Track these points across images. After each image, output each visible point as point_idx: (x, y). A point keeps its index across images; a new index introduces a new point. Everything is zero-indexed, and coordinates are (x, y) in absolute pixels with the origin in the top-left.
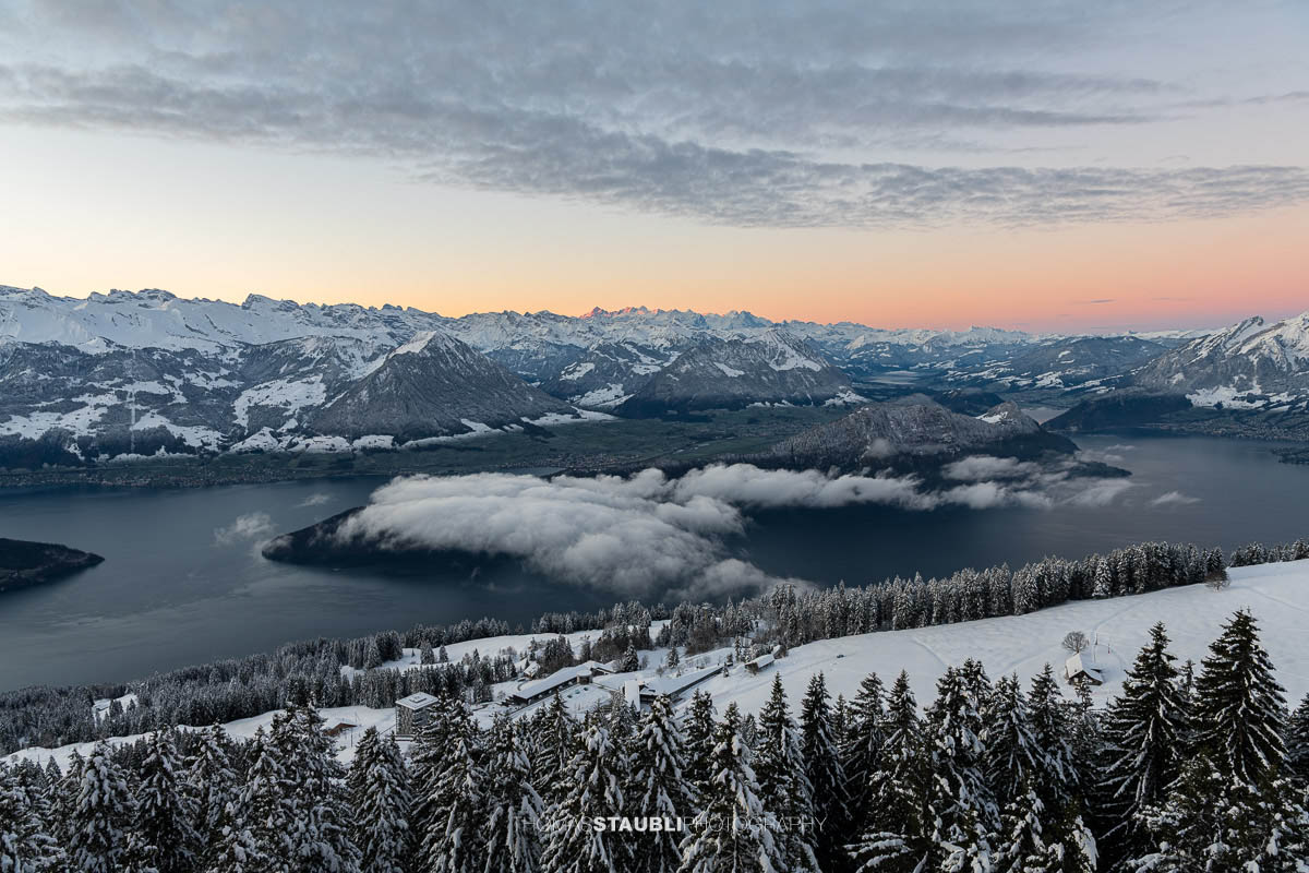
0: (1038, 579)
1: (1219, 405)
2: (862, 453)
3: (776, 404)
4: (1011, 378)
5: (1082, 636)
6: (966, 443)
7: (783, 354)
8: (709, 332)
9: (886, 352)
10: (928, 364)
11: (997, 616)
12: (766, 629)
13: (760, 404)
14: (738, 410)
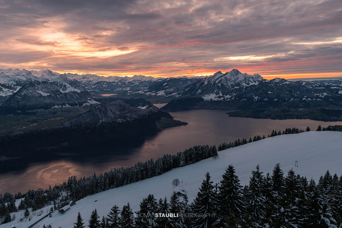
0: (163, 162)
1: (211, 100)
2: (99, 123)
3: (64, 106)
4: (149, 93)
5: (178, 180)
6: (135, 117)
7: (65, 86)
8: (33, 78)
9: (105, 85)
10: (120, 89)
11: (150, 177)
12: (66, 195)
13: (57, 106)
14: (48, 109)
